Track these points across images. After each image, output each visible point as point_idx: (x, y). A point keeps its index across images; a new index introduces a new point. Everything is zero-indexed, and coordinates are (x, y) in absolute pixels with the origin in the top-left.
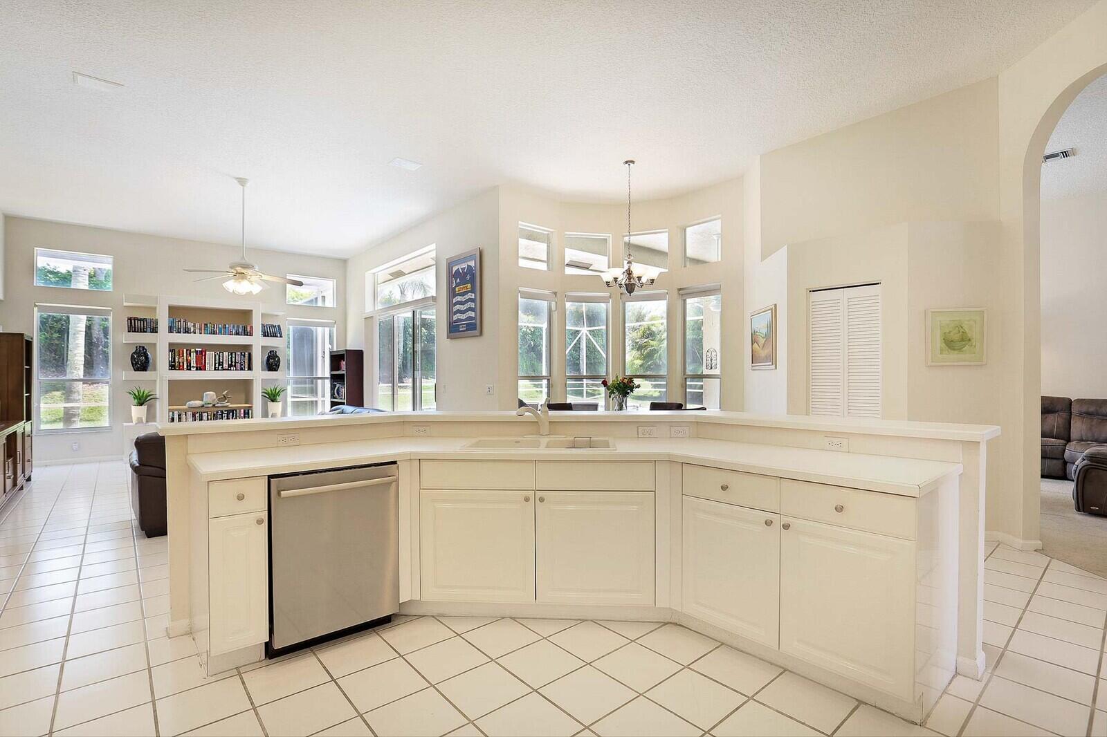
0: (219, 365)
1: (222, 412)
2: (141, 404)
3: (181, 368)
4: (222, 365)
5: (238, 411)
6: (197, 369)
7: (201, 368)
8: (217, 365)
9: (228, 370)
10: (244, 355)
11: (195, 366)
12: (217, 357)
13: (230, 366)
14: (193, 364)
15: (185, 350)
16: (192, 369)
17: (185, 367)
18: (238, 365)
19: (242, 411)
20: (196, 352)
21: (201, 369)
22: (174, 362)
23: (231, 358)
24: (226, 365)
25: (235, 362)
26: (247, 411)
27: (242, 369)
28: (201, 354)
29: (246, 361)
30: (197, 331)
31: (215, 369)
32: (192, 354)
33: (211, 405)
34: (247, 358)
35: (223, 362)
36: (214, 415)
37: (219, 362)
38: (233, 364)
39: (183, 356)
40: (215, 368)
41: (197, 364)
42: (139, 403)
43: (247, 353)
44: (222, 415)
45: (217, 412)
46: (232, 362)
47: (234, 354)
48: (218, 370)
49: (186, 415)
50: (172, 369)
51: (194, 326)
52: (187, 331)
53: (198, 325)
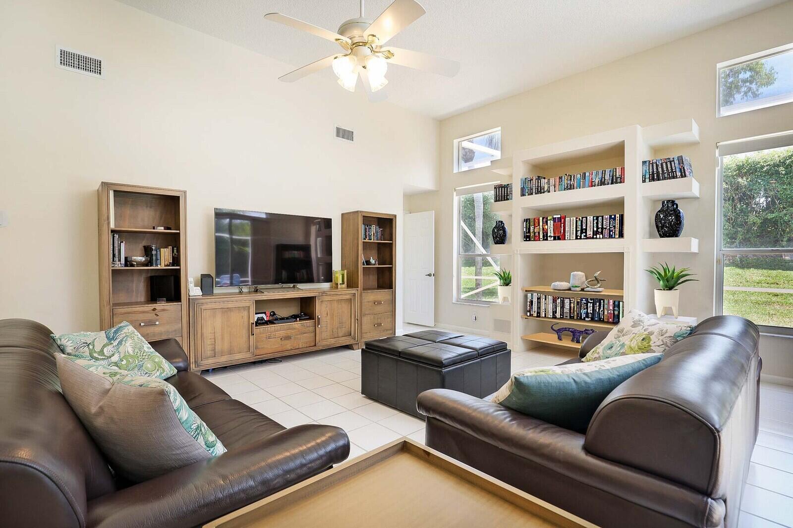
0: (582, 233)
1: (587, 300)
3: (537, 239)
4: (586, 232)
5: (606, 302)
6: (555, 239)
7: (559, 237)
8: (579, 233)
9: (593, 238)
11: (552, 235)
12: (579, 223)
13: (595, 233)
14: (551, 233)
15: (541, 218)
16: (549, 239)
17: (541, 237)
18: (606, 232)
19: (611, 302)
20: (554, 219)
21: (559, 239)
22: (529, 232)
23: (597, 223)
24: (590, 233)
25: (602, 228)
26: (617, 303)
27: (611, 237)
28: (559, 221)
29: (617, 226)
31: (577, 238)
32: (549, 222)
33: (579, 289)
34: (618, 221)
35: (586, 229)
36: (578, 302)
37: (582, 229)
38: (600, 230)
39: (539, 225)
40: (577, 236)
41: (554, 233)
44: (587, 305)
45: (581, 300)
46: (598, 228)
48: (581, 238)
49: (546, 300)
50: (526, 240)
51: (548, 183)
52: (540, 191)
53: (552, 181)
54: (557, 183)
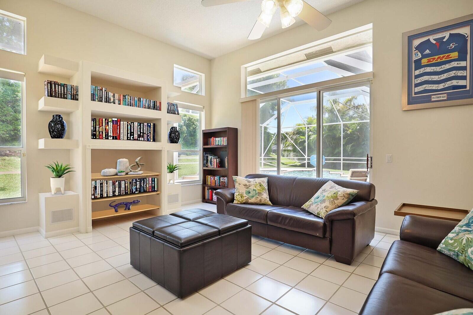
0: (130, 136)
1: (136, 180)
2: (60, 177)
3: (101, 138)
4: (133, 135)
5: (147, 179)
6: (113, 139)
7: (116, 137)
8: (129, 134)
9: (138, 140)
10: (150, 126)
11: (112, 135)
12: (129, 127)
13: (139, 136)
14: (111, 134)
15: (104, 119)
16: (109, 138)
17: (104, 136)
18: (145, 136)
19: (150, 179)
20: (113, 121)
21: (116, 139)
22: (95, 131)
23: (140, 128)
24: (136, 136)
25: (143, 133)
26: (153, 179)
27: (148, 140)
28: (117, 124)
29: (152, 132)
30: (117, 101)
31: (128, 139)
32: (109, 123)
33: (124, 174)
34: (152, 129)
35: (133, 133)
36: (130, 182)
37: (131, 132)
38: (142, 134)
39: (102, 125)
40: (128, 137)
41: (113, 134)
42: (57, 176)
43: (152, 124)
44: (136, 183)
45: (133, 180)
46: (141, 133)
47: (142, 124)
48: (130, 139)
49: (107, 184)
50: (93, 138)
51: (114, 96)
52: (108, 101)
53: (117, 96)
54: (122, 99)
